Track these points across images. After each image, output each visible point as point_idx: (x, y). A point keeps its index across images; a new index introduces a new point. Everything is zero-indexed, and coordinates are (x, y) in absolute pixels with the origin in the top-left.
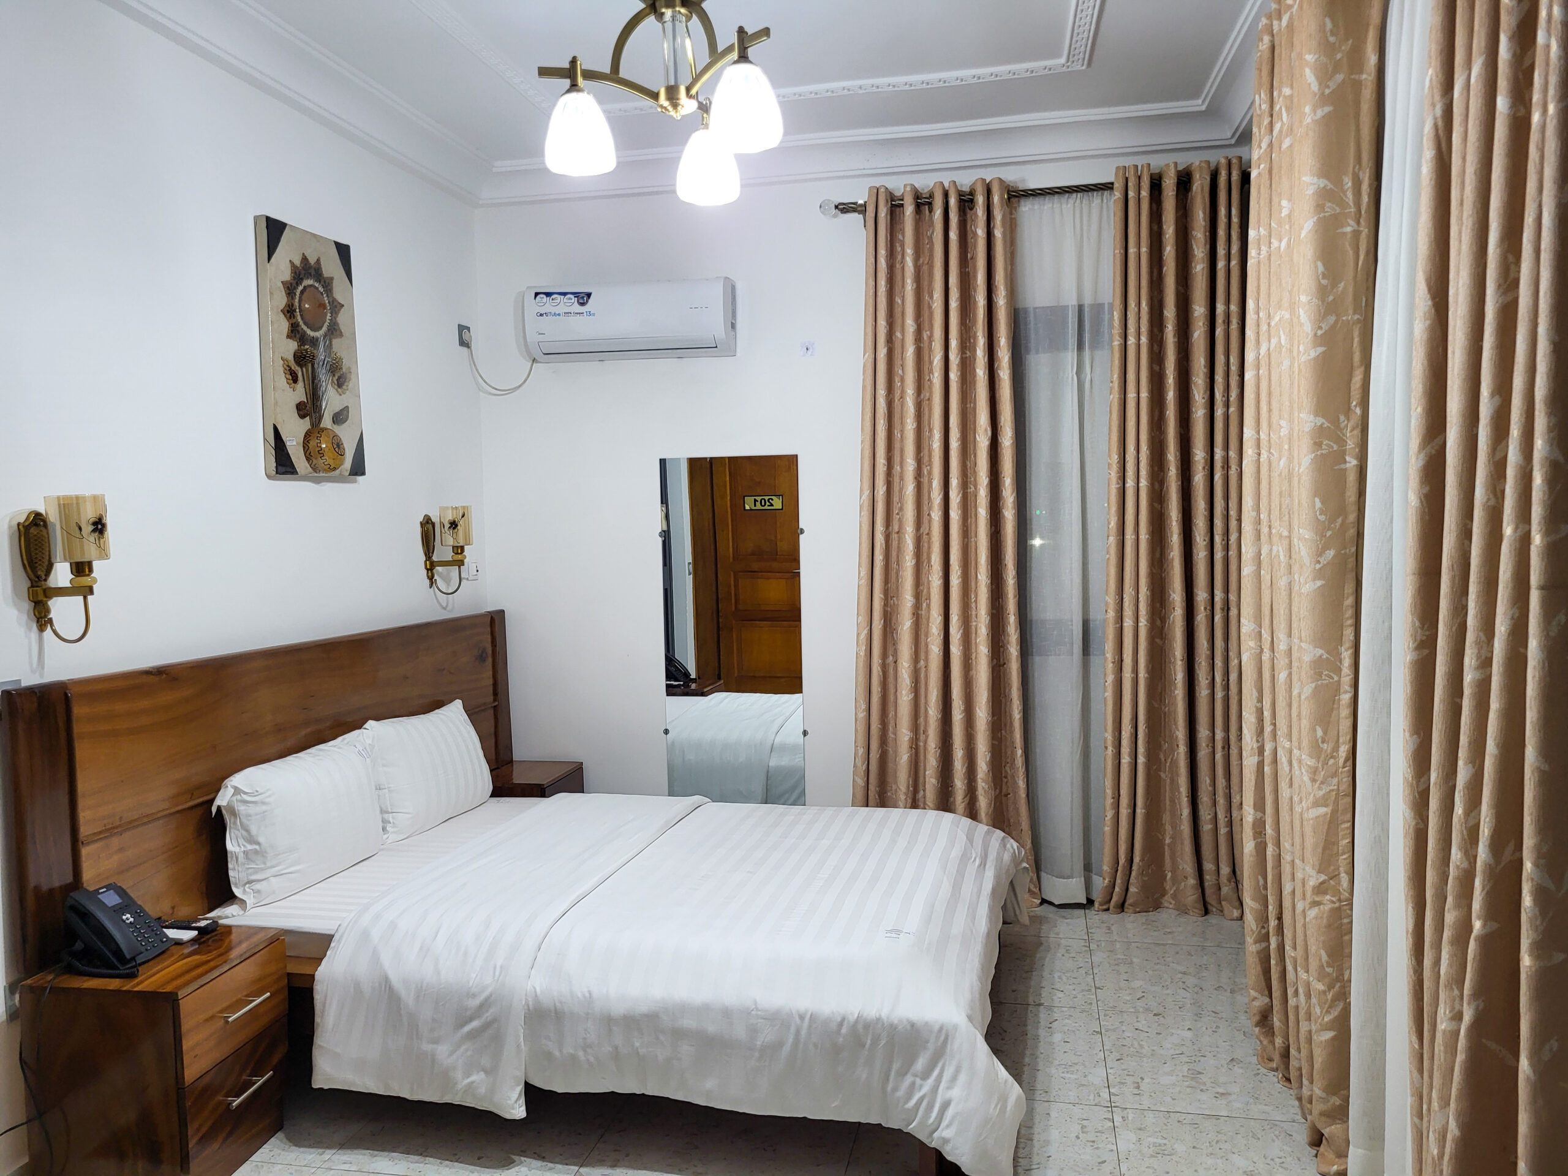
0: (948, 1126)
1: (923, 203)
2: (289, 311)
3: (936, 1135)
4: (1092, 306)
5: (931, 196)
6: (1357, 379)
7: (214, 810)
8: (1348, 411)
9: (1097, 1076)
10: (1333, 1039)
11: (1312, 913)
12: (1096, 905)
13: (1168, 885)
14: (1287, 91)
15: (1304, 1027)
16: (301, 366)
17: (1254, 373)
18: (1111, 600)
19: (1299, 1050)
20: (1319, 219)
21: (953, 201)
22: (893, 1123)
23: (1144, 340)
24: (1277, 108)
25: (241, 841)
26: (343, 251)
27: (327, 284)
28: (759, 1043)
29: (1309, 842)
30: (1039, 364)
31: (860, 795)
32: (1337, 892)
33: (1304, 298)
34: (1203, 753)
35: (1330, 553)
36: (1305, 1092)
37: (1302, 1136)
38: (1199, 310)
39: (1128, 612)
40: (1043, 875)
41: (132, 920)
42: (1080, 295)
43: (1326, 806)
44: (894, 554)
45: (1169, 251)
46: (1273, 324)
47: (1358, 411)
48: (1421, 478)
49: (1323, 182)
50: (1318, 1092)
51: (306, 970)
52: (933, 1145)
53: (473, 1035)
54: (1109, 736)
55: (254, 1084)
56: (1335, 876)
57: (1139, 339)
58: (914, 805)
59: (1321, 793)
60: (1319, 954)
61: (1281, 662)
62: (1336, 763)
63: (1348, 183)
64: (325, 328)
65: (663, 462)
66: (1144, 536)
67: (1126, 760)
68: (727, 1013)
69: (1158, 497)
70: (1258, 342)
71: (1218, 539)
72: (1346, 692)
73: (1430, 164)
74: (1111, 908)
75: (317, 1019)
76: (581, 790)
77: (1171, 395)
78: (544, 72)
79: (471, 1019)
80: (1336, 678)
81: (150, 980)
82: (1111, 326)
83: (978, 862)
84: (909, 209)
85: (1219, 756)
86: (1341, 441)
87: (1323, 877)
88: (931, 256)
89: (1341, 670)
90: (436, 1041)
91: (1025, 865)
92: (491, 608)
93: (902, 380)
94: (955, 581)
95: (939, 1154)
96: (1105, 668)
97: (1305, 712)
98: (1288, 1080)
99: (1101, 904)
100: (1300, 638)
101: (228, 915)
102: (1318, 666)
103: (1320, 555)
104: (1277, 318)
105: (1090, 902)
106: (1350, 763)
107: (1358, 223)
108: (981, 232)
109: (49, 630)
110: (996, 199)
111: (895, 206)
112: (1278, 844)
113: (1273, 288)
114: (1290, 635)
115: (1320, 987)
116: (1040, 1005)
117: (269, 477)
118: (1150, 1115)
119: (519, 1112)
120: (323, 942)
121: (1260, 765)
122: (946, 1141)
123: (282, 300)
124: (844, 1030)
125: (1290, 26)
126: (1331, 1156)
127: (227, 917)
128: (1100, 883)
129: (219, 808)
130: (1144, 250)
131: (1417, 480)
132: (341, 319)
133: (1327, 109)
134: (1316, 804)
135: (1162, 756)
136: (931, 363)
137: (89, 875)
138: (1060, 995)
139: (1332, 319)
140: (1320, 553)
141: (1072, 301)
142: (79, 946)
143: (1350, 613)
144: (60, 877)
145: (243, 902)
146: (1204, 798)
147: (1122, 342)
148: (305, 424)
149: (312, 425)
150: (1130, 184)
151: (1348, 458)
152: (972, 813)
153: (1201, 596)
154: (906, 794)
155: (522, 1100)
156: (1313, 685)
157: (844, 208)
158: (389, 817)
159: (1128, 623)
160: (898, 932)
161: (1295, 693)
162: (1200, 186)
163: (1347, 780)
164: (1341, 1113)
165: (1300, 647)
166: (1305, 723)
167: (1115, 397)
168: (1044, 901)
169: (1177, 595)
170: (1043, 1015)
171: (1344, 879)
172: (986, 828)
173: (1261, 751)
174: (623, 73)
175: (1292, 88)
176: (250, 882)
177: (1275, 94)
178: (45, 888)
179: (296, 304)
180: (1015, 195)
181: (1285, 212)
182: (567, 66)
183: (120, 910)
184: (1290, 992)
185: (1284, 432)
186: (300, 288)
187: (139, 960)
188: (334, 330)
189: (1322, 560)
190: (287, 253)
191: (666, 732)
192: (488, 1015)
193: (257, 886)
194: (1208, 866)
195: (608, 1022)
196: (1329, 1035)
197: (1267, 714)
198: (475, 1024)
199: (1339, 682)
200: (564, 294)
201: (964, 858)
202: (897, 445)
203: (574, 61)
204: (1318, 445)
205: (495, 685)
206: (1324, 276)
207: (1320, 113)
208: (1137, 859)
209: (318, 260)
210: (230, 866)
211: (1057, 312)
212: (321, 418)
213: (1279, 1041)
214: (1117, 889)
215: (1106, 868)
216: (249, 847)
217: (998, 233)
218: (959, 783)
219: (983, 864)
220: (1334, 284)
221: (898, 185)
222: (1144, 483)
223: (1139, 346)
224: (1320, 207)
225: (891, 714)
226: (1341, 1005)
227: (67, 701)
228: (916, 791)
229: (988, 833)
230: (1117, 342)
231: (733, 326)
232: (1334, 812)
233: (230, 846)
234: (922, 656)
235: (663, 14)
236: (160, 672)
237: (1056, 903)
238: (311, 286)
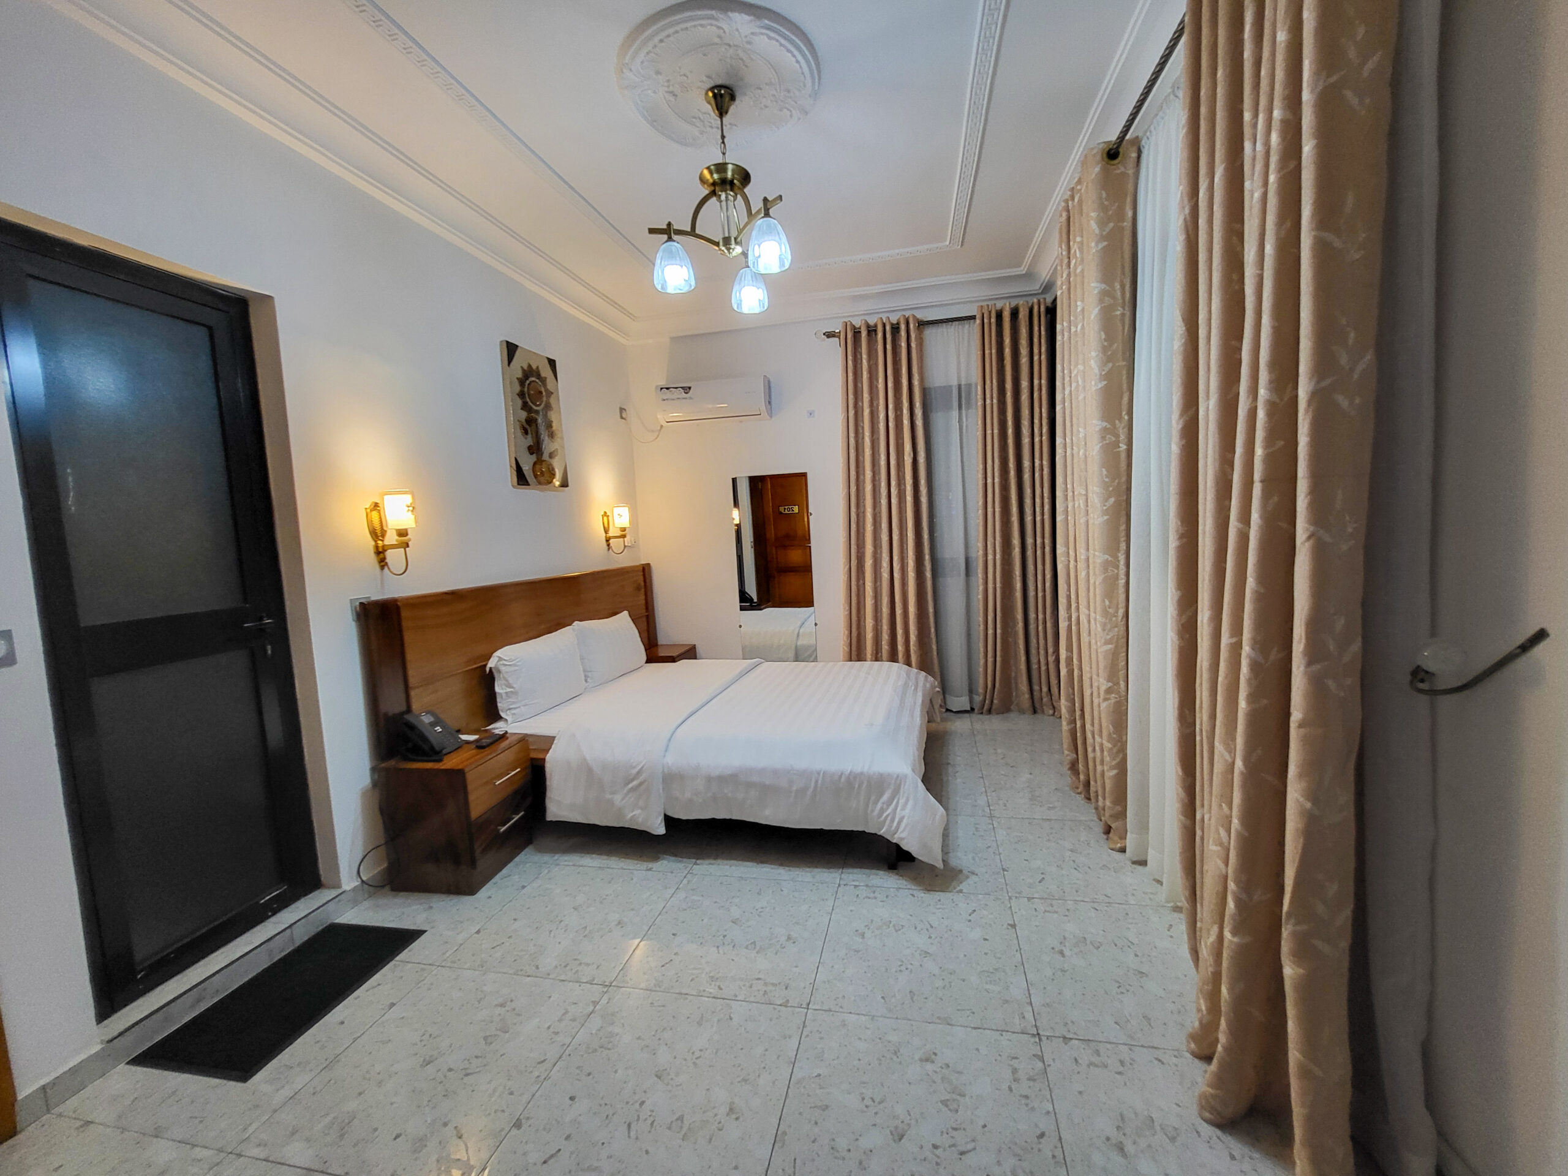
0: (902, 832)
1: (872, 331)
2: (521, 395)
3: (896, 836)
4: (965, 385)
5: (876, 326)
6: (1126, 399)
7: (488, 670)
8: (1120, 418)
9: (982, 801)
10: (1117, 774)
11: (1104, 705)
12: (976, 710)
13: (1014, 699)
14: (1078, 239)
15: (1099, 768)
16: (530, 426)
17: (1062, 406)
18: (980, 545)
19: (1096, 782)
20: (1101, 307)
21: (888, 328)
22: (870, 830)
23: (995, 401)
24: (1072, 251)
25: (504, 687)
26: (552, 363)
27: (544, 381)
28: (794, 788)
29: (1102, 665)
30: (939, 419)
31: (847, 656)
32: (1118, 693)
33: (1093, 354)
34: (1032, 627)
35: (1112, 500)
36: (1100, 804)
37: (1098, 828)
38: (1025, 384)
39: (990, 551)
40: (947, 696)
41: (440, 730)
42: (959, 378)
43: (1112, 644)
44: (861, 524)
45: (1007, 351)
46: (1073, 375)
47: (1126, 417)
48: (1180, 436)
49: (1103, 286)
50: (1108, 803)
51: (541, 756)
52: (894, 841)
53: (633, 789)
54: (981, 619)
55: (513, 819)
56: (1118, 684)
57: (992, 401)
58: (877, 660)
59: (1108, 637)
60: (1107, 727)
61: (1081, 565)
62: (1117, 620)
63: (1118, 286)
64: (543, 406)
65: (734, 480)
66: (997, 509)
67: (990, 632)
68: (775, 772)
69: (1005, 488)
70: (1064, 388)
71: (1038, 509)
72: (1122, 579)
73: (1182, 244)
74: (984, 712)
75: (548, 783)
76: (695, 658)
77: (1010, 431)
78: (652, 231)
79: (632, 780)
80: (1116, 571)
81: (450, 762)
82: (976, 394)
83: (913, 688)
84: (864, 334)
85: (1040, 628)
86: (1117, 436)
87: (1110, 684)
88: (877, 360)
89: (1118, 566)
90: (613, 793)
91: (938, 689)
92: (643, 562)
93: (863, 428)
94: (895, 537)
95: (898, 846)
96: (978, 582)
97: (1098, 591)
98: (1089, 799)
99: (978, 710)
100: (1095, 550)
101: (498, 728)
102: (1106, 565)
103: (1106, 501)
104: (1075, 372)
105: (972, 709)
106: (1125, 619)
107: (1124, 309)
108: (904, 344)
109: (386, 568)
110: (911, 326)
111: (857, 333)
112: (1081, 669)
113: (1072, 356)
114: (1088, 550)
115: (1110, 745)
116: (948, 764)
117: (513, 486)
118: (1013, 820)
119: (661, 831)
120: (550, 740)
121: (1070, 627)
122: (902, 839)
123: (518, 388)
124: (843, 780)
125: (1080, 201)
126: (1116, 838)
127: (497, 728)
128: (978, 699)
129: (491, 668)
130: (994, 351)
131: (1178, 437)
132: (552, 400)
133: (1105, 243)
134: (1106, 643)
135: (1010, 630)
136: (878, 418)
137: (415, 706)
138: (959, 758)
139: (1110, 365)
140: (1106, 500)
141: (955, 383)
142: (410, 745)
143: (1123, 534)
144: (399, 707)
145: (506, 720)
146: (1033, 651)
147: (983, 402)
148: (534, 458)
149: (537, 458)
150: (985, 316)
151: (1121, 445)
152: (909, 664)
153: (1029, 541)
154: (872, 655)
155: (663, 823)
156: (1103, 576)
157: (830, 335)
158: (589, 674)
159: (990, 557)
160: (872, 725)
161: (1092, 581)
162: (1023, 315)
163: (1123, 629)
164: (1122, 815)
165: (1094, 555)
166: (1098, 598)
167: (980, 433)
168: (948, 710)
169: (1016, 541)
170: (950, 770)
171: (1122, 684)
172: (916, 670)
173: (1070, 618)
174: (697, 232)
175: (1082, 237)
176: (510, 709)
177: (1071, 243)
178: (390, 714)
179: (526, 389)
180: (922, 324)
181: (1079, 309)
182: (665, 227)
183: (433, 725)
184: (1090, 749)
185: (1081, 435)
186: (528, 382)
187: (444, 752)
188: (548, 407)
189: (1106, 504)
190: (519, 362)
191: (740, 626)
192: (641, 778)
193: (513, 712)
194: (1036, 688)
195: (709, 779)
196: (1114, 772)
197: (1073, 597)
198: (635, 783)
199: (1117, 574)
200: (676, 388)
201: (906, 685)
202: (861, 465)
203: (669, 224)
204: (1103, 438)
205: (647, 603)
206: (1105, 340)
207: (1100, 246)
208: (997, 685)
209: (538, 367)
210: (498, 700)
211: (948, 389)
212: (542, 454)
213: (1082, 777)
214: (987, 702)
215: (981, 690)
216: (509, 690)
217: (913, 345)
218: (900, 648)
219: (916, 689)
220: (1111, 345)
221: (857, 322)
222: (997, 480)
223: (992, 405)
224: (1101, 301)
225: (862, 613)
226: (1121, 756)
227: (398, 608)
228: (877, 653)
229: (917, 673)
230: (980, 403)
231: (770, 403)
232: (1116, 647)
233: (497, 689)
234: (879, 578)
235: (720, 195)
236: (453, 593)
237: (954, 710)
238: (533, 381)
